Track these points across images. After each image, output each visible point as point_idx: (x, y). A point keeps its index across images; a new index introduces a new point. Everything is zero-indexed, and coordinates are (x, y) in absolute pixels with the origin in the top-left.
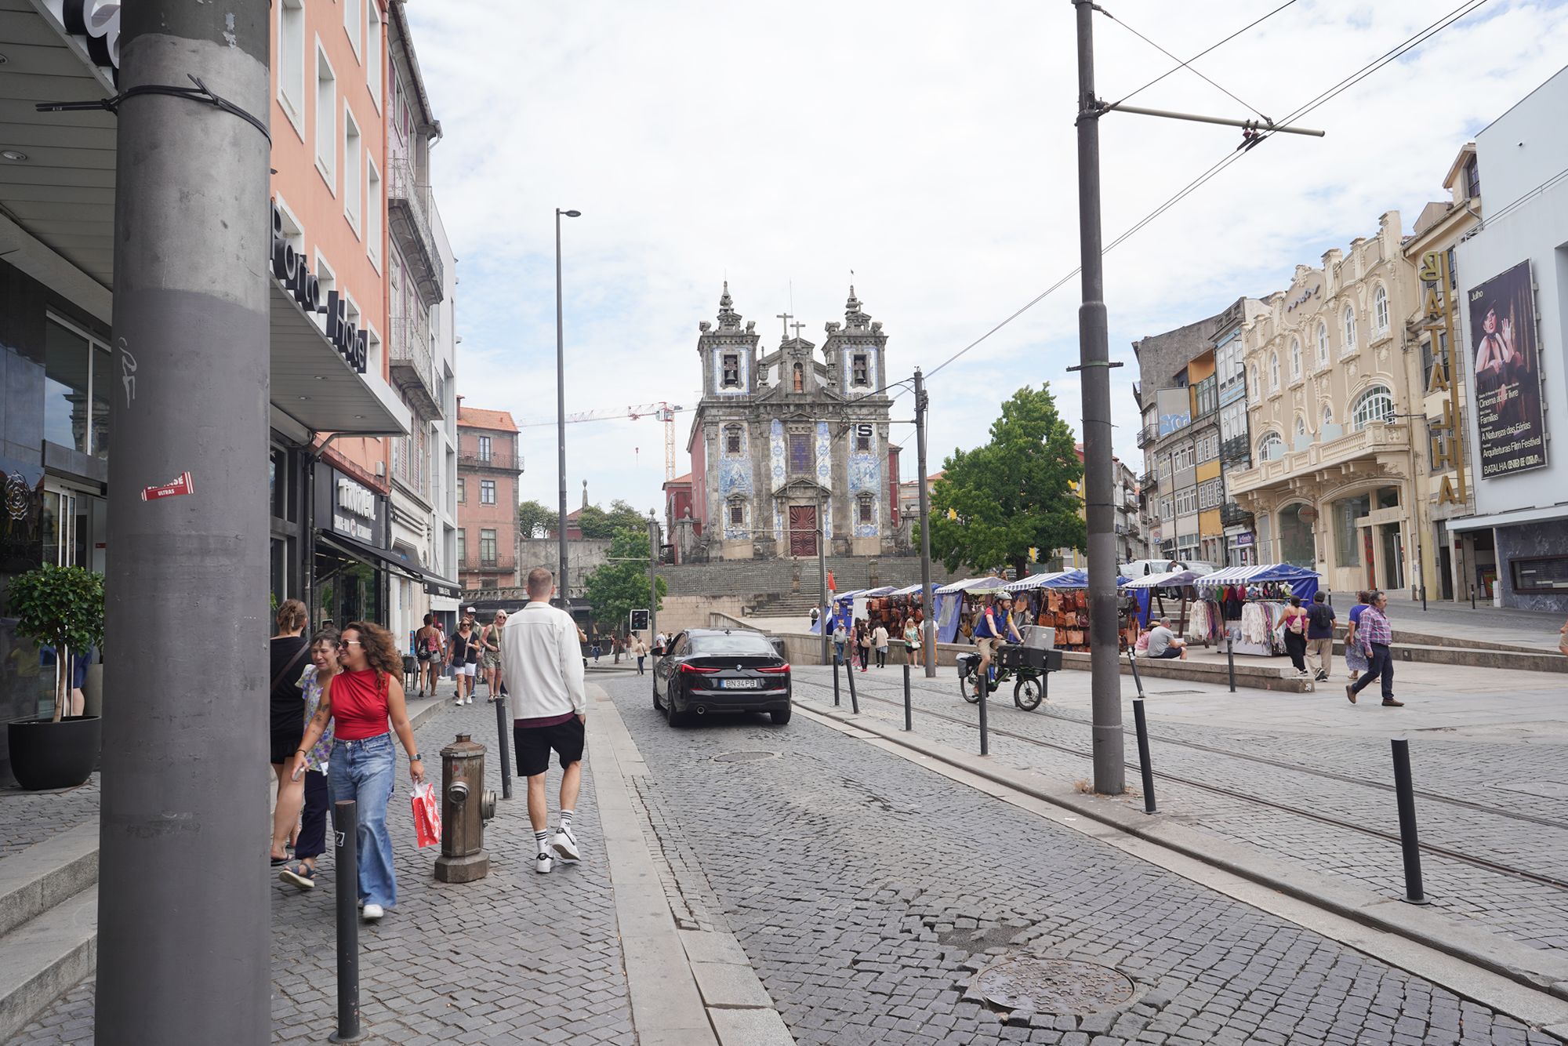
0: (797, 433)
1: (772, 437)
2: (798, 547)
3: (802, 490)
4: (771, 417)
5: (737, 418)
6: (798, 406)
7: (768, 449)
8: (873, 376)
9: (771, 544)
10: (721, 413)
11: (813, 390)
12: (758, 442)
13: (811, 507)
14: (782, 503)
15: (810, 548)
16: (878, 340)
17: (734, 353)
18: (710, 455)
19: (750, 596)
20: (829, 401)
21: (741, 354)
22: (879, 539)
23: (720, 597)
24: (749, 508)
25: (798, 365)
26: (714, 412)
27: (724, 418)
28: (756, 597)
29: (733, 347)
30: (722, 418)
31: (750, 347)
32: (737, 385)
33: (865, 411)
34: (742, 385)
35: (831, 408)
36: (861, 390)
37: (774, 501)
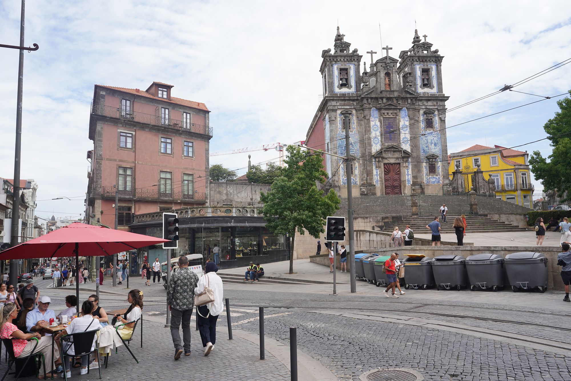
0: (387, 116)
1: (372, 119)
2: (389, 190)
3: (392, 153)
4: (371, 106)
5: (349, 107)
6: (388, 99)
7: (369, 127)
8: (435, 82)
9: (372, 188)
10: (338, 104)
11: (398, 89)
12: (362, 122)
13: (397, 164)
14: (379, 161)
15: (397, 191)
16: (437, 59)
17: (346, 67)
18: (331, 131)
19: (379, 218)
20: (408, 96)
21: (350, 68)
22: (441, 186)
23: (357, 218)
24: (357, 164)
25: (388, 74)
26: (334, 103)
27: (340, 107)
28: (383, 219)
29: (345, 63)
30: (339, 107)
31: (356, 63)
32: (348, 88)
33: (430, 103)
34: (351, 87)
35: (409, 101)
36: (427, 90)
37: (374, 160)
